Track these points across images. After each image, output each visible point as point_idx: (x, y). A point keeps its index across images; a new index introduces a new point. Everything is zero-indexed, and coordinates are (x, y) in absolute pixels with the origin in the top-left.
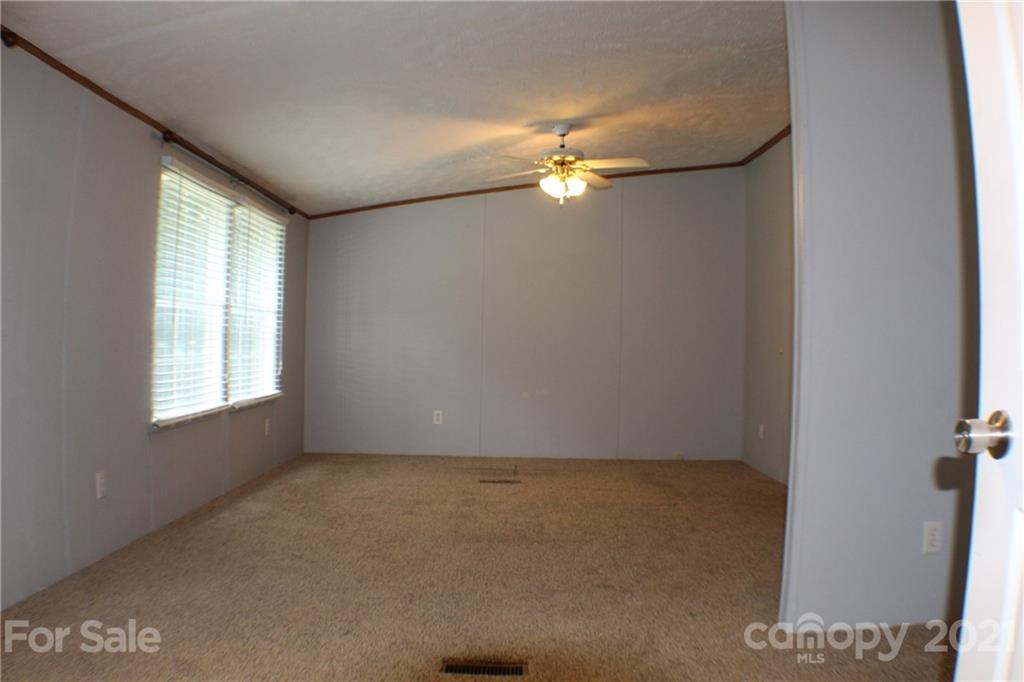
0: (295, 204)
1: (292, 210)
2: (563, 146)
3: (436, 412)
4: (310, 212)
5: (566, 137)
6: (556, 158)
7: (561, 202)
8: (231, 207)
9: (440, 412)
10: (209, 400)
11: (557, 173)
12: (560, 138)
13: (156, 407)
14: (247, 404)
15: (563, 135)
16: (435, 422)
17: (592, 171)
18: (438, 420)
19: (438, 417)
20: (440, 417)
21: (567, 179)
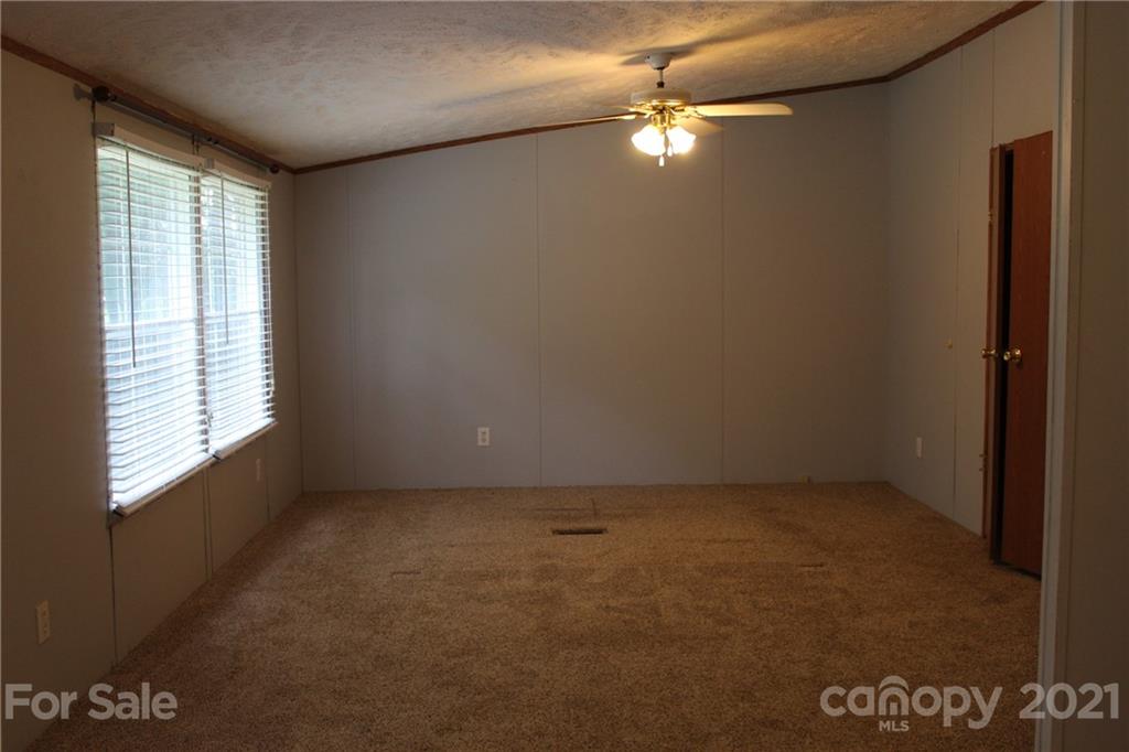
0: (280, 159)
1: (275, 168)
2: (661, 85)
3: (481, 430)
4: (296, 165)
5: (664, 71)
6: (655, 103)
7: (662, 163)
8: (197, 180)
9: (487, 430)
10: (185, 458)
11: (656, 124)
12: (658, 72)
13: (115, 486)
14: (234, 450)
15: (662, 68)
16: (480, 443)
17: (706, 119)
18: (484, 440)
19: (484, 436)
20: (487, 437)
21: (668, 131)
